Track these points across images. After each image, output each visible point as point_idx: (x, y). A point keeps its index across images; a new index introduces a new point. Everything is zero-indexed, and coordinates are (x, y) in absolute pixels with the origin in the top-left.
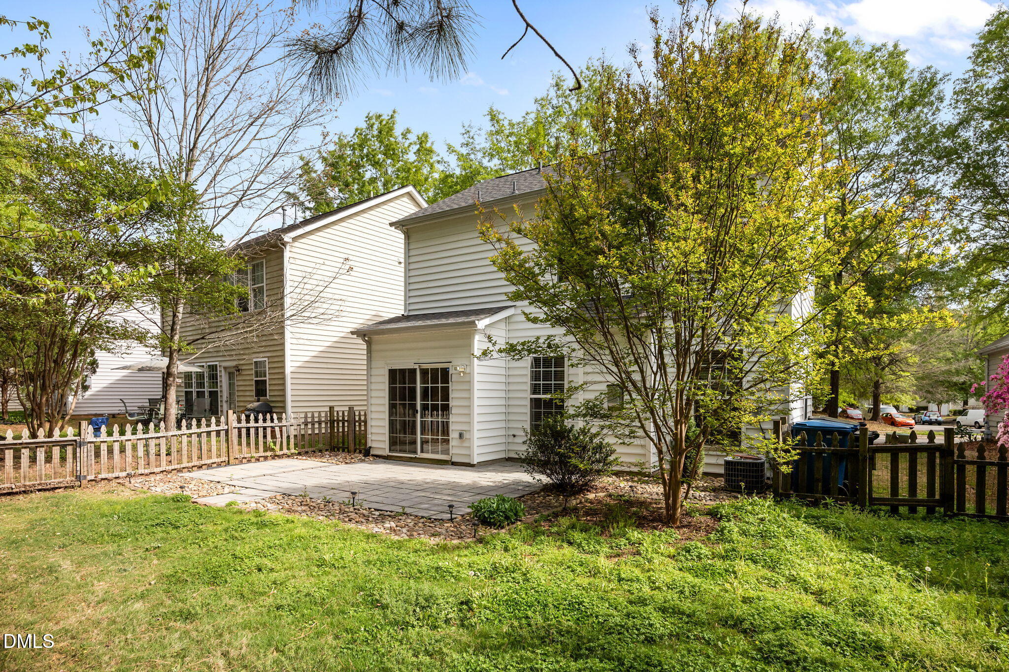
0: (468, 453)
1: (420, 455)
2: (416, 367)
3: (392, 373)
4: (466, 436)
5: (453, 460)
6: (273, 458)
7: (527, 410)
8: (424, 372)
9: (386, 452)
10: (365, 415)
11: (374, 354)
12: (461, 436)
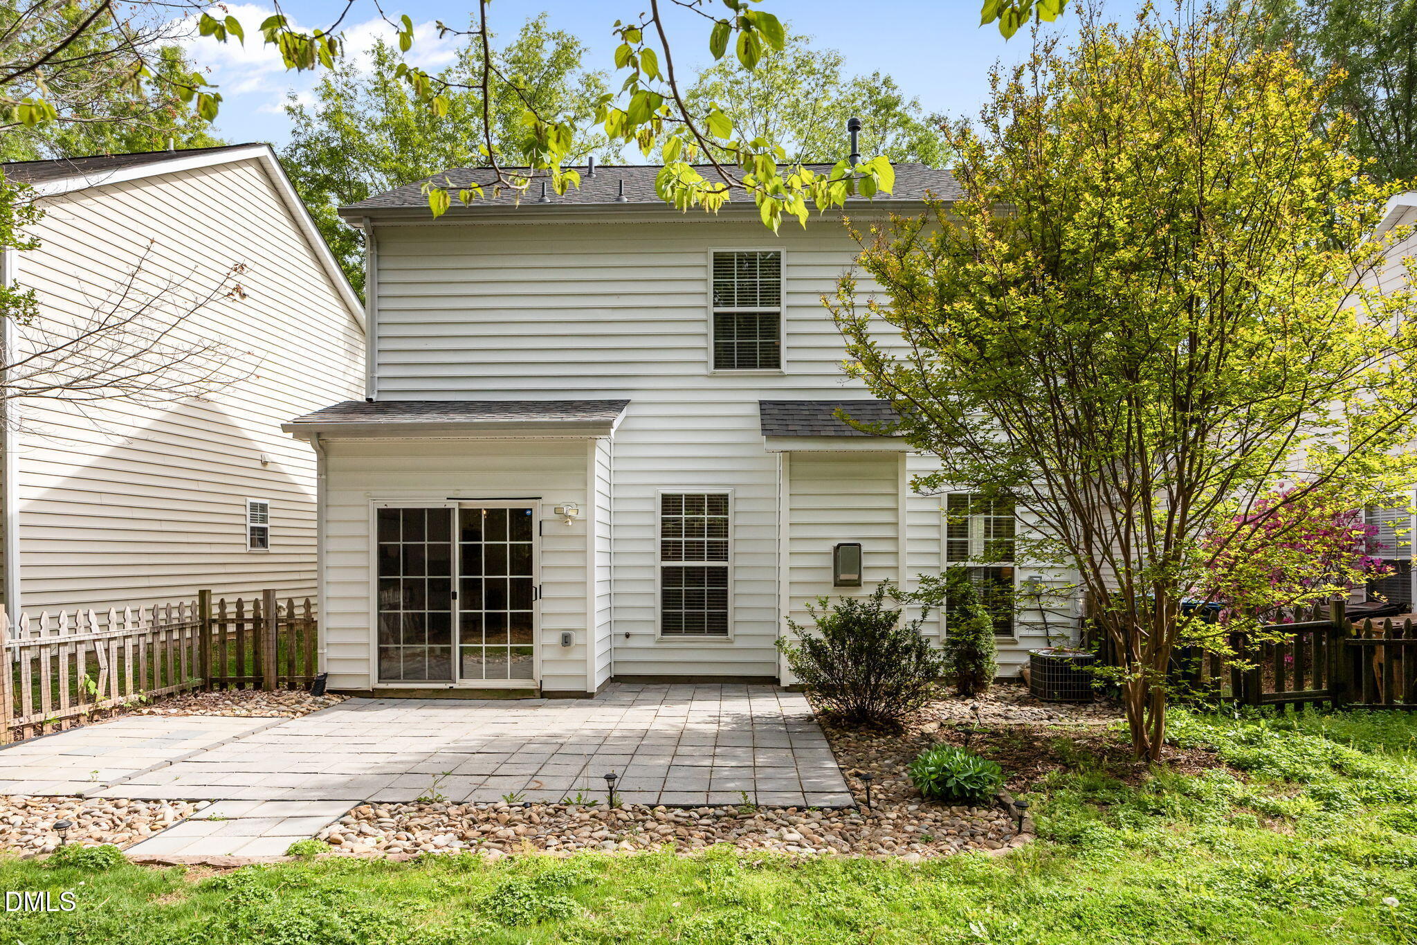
0: (580, 672)
1: (460, 684)
2: (454, 505)
3: (387, 519)
4: (576, 639)
5: (546, 688)
6: (91, 720)
7: (657, 588)
8: (470, 517)
9: (373, 683)
10: (308, 605)
11: (333, 476)
12: (566, 640)
